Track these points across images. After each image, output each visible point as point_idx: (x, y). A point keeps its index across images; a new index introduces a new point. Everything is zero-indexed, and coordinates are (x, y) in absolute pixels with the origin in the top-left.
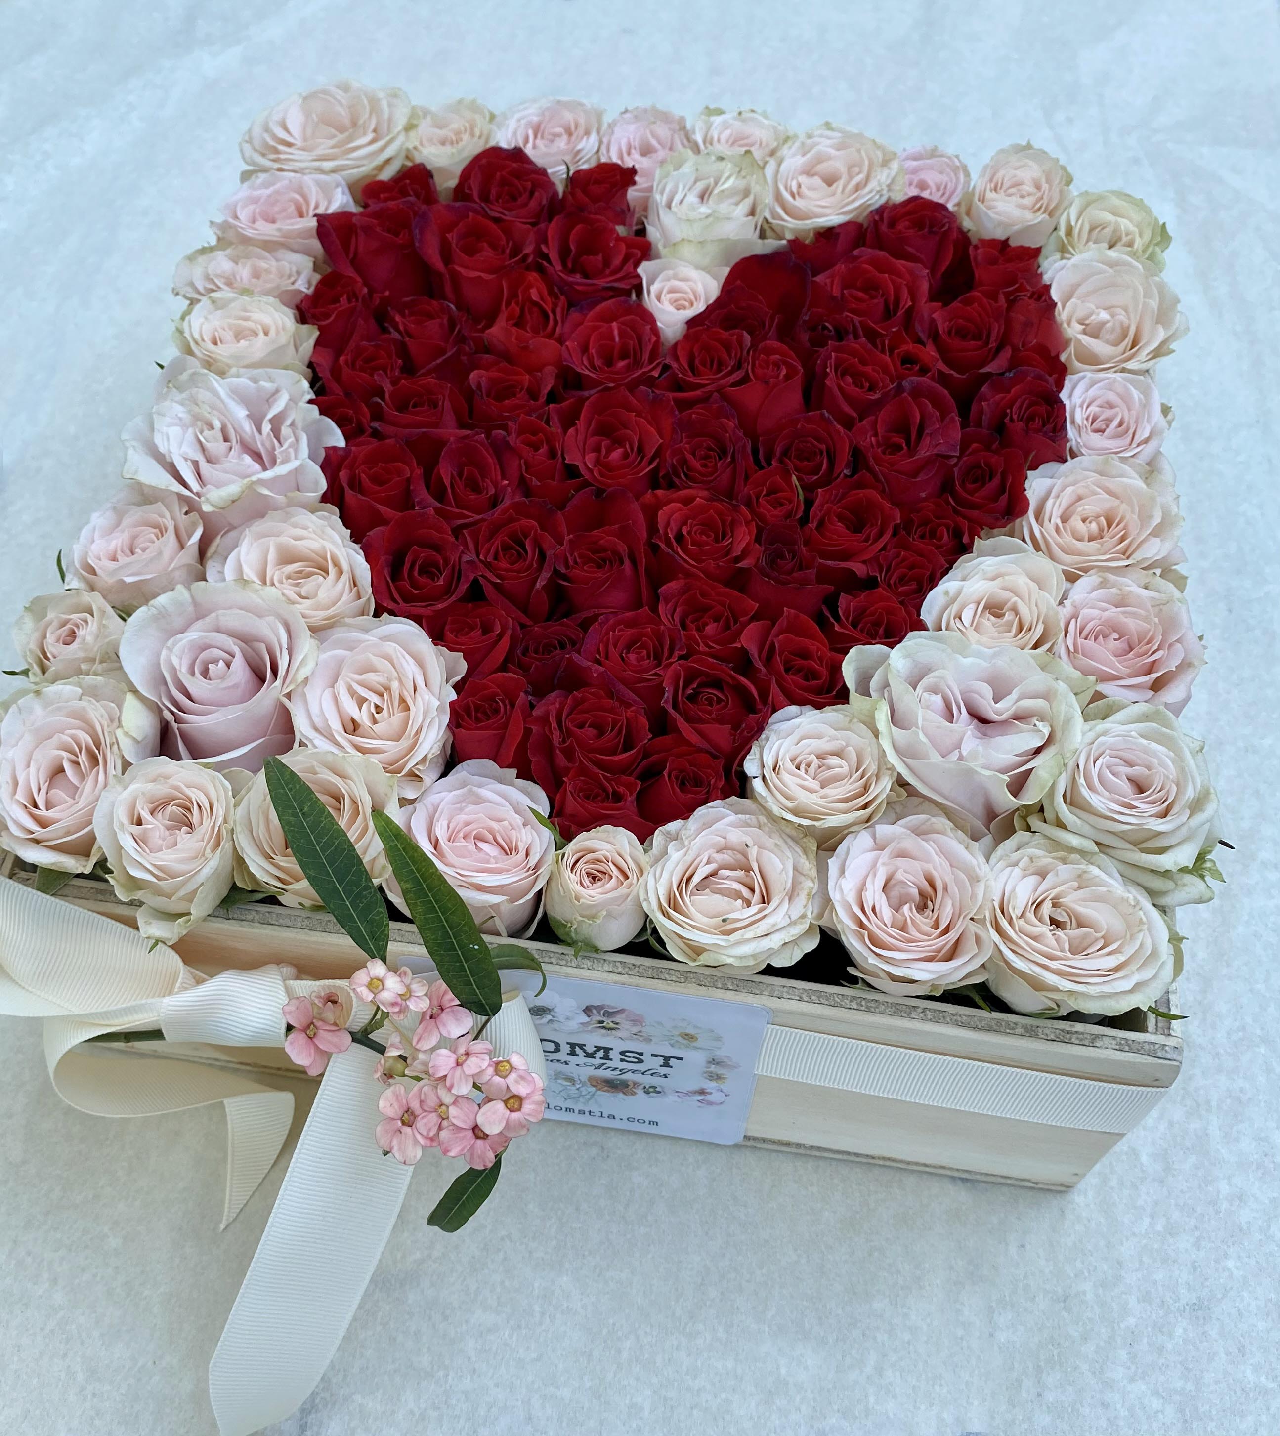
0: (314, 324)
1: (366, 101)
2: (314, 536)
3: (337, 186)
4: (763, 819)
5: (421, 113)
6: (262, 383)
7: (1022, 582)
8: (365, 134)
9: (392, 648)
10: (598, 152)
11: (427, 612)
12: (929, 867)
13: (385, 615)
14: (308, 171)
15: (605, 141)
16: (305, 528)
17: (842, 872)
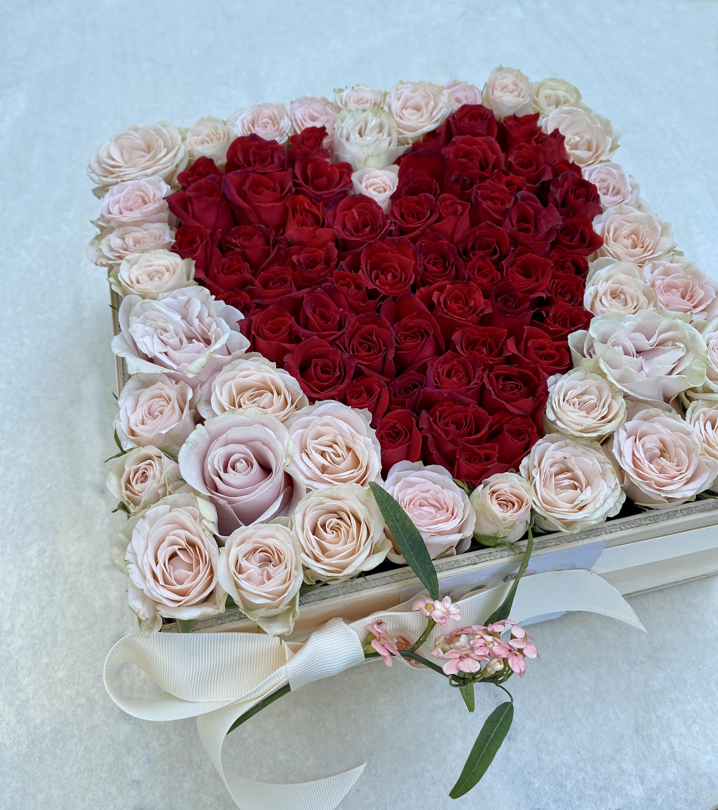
0: (188, 257)
1: (153, 132)
2: (255, 372)
3: (160, 182)
4: (568, 441)
5: (184, 131)
6: (180, 298)
7: (622, 277)
8: (161, 151)
9: (327, 419)
10: (292, 125)
11: (335, 393)
12: (661, 436)
13: (317, 402)
14: (139, 178)
15: (293, 119)
16: (248, 369)
17: (621, 453)
